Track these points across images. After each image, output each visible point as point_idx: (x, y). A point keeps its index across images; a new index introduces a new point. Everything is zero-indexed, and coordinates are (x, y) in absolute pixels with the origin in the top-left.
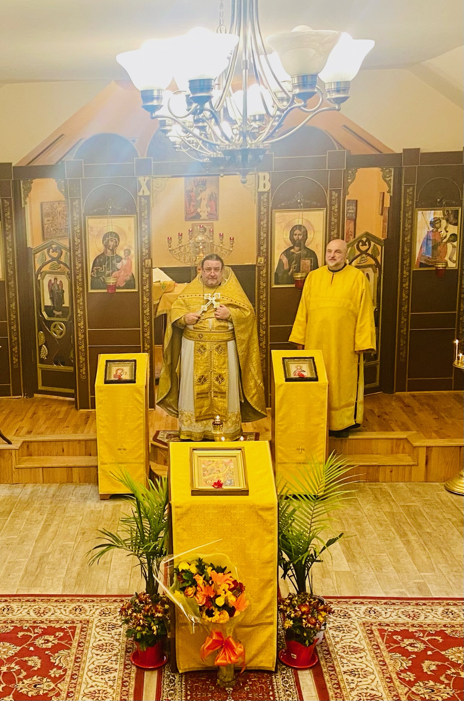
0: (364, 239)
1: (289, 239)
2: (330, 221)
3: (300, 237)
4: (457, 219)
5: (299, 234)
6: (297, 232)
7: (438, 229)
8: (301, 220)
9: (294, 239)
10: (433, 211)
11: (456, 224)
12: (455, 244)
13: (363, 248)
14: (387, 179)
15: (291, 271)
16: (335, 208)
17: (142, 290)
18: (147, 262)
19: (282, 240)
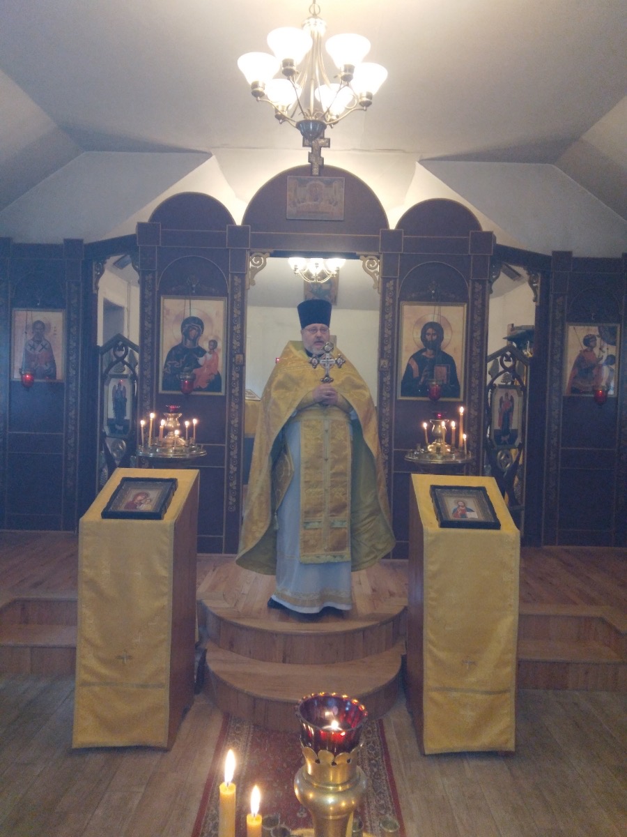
0: (508, 353)
1: (419, 340)
2: (473, 319)
3: (435, 338)
4: (615, 337)
5: (434, 334)
6: (430, 331)
7: (592, 348)
8: (436, 316)
9: (427, 340)
10: (586, 327)
11: (614, 344)
12: (613, 367)
13: (508, 364)
14: (534, 285)
15: (422, 380)
16: (478, 303)
17: (231, 394)
18: (237, 357)
19: (411, 341)
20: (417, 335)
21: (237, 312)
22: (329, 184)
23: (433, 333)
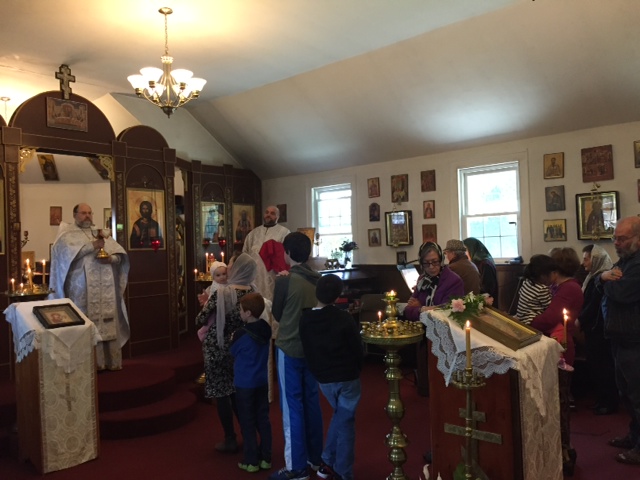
1: (139, 212)
2: (168, 200)
3: (147, 211)
6: (145, 206)
7: (213, 216)
9: (143, 212)
10: (210, 204)
12: (223, 227)
14: (184, 178)
15: (142, 237)
16: (170, 190)
17: (10, 253)
18: (15, 225)
19: (134, 212)
20: (138, 209)
21: (12, 191)
22: (77, 106)
23: (147, 209)
